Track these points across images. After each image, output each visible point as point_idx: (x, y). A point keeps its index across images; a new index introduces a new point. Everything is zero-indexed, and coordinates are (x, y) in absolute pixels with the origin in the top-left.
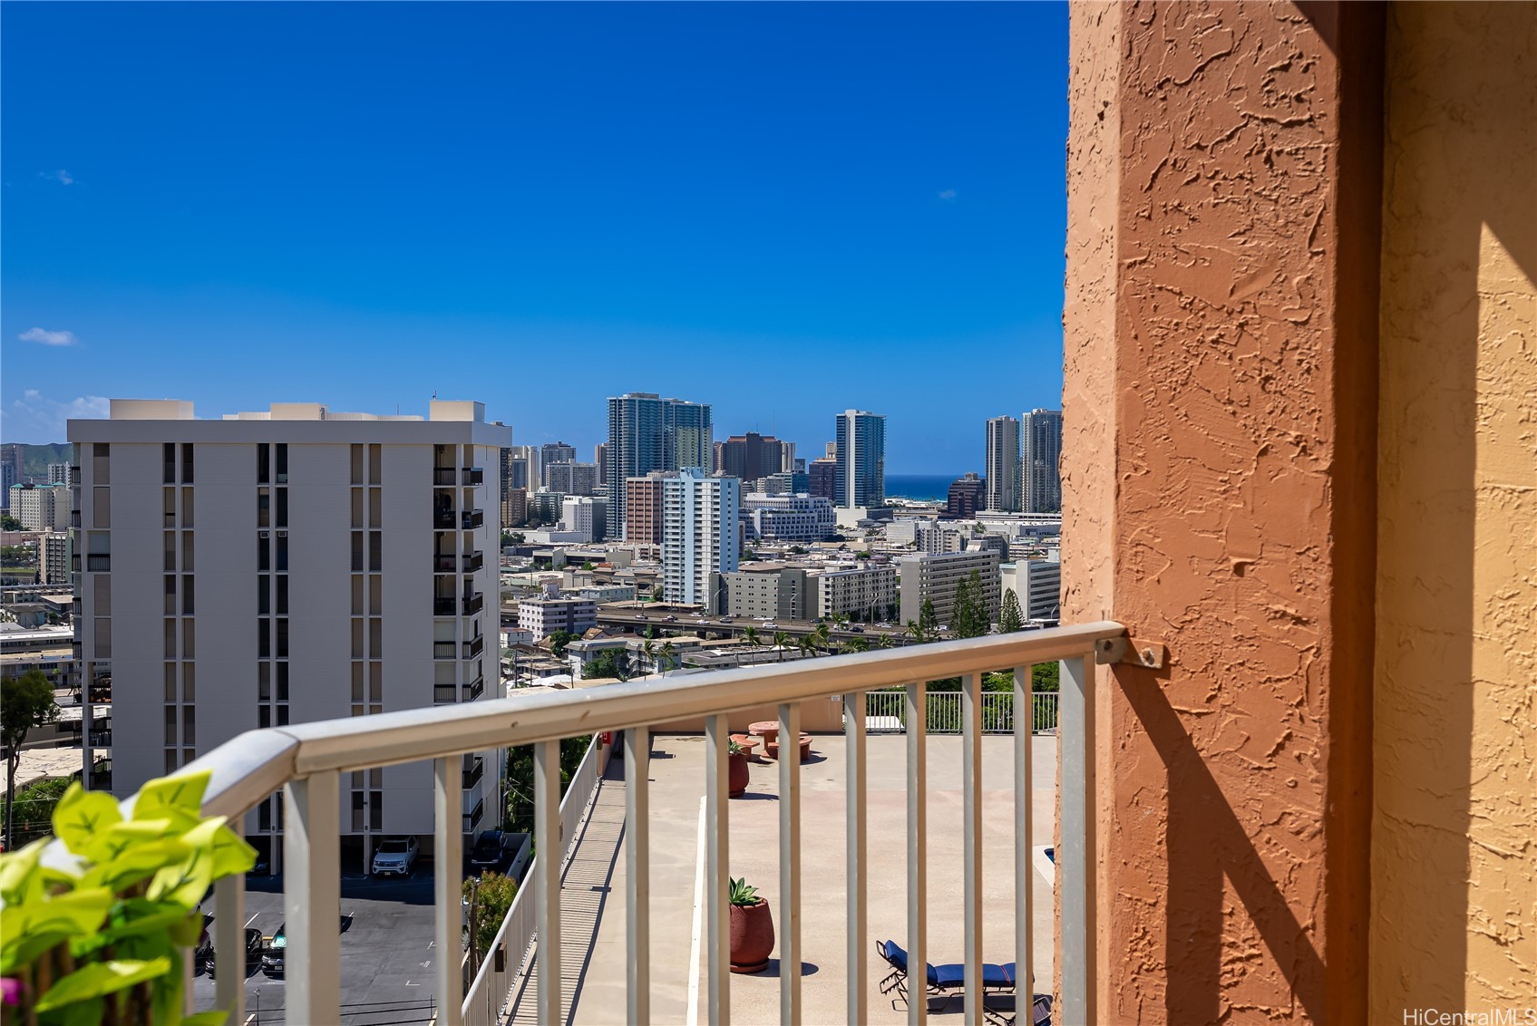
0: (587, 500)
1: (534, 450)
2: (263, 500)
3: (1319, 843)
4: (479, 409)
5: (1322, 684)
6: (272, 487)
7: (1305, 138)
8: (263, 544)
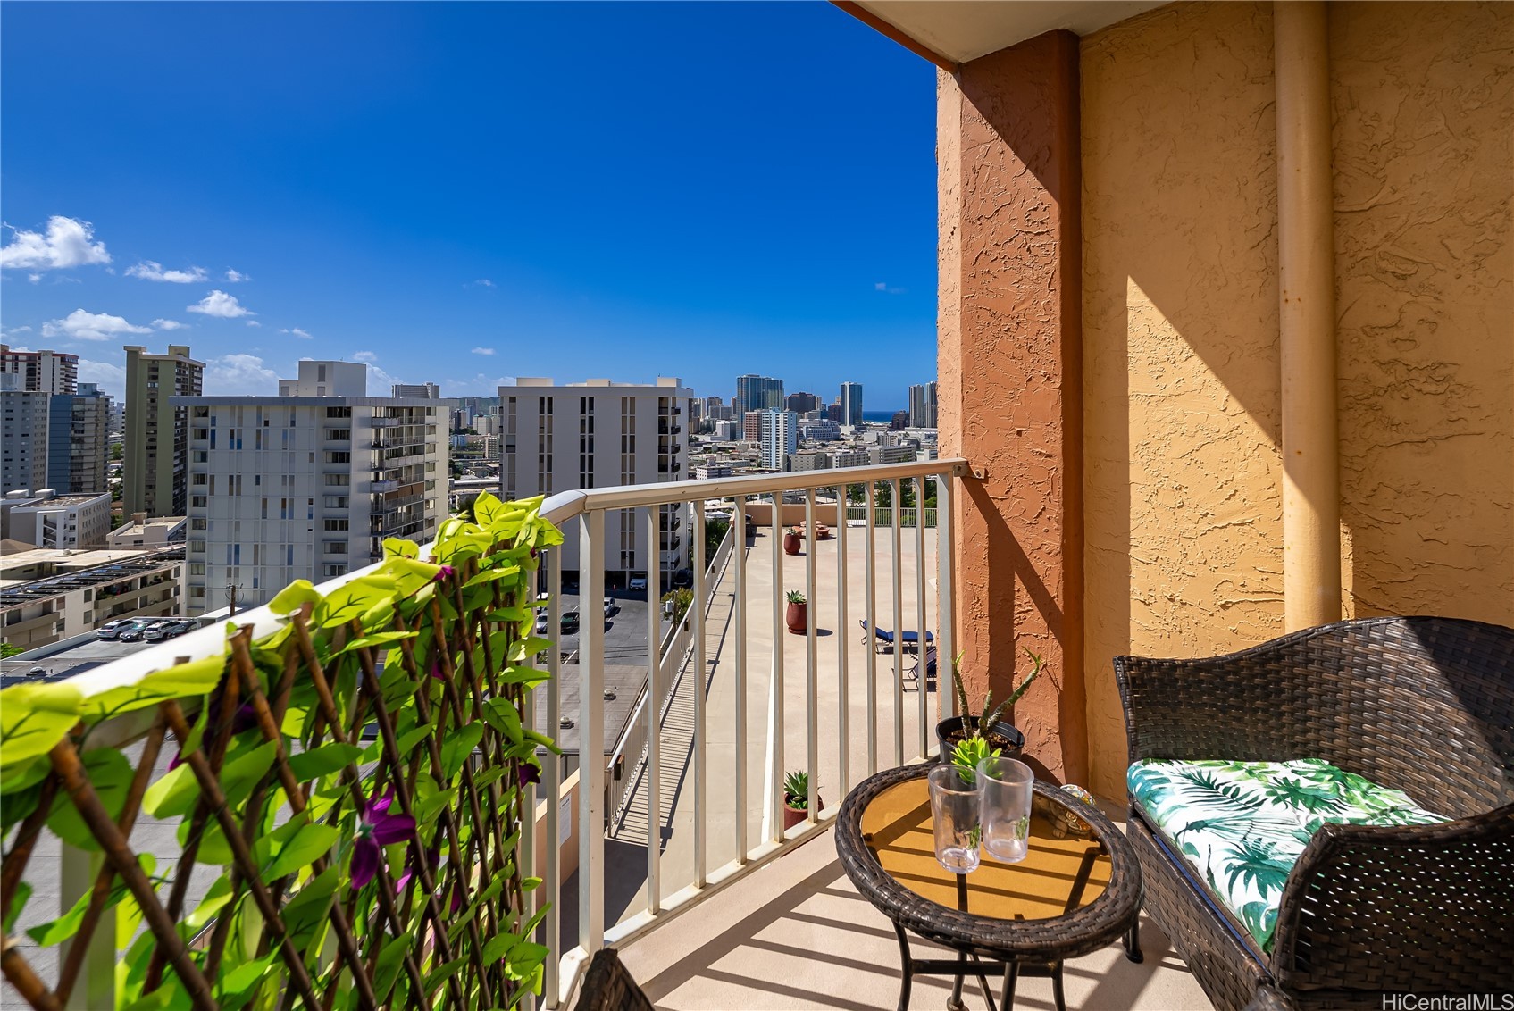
0: (727, 422)
1: (704, 400)
2: (583, 422)
3: (1059, 558)
4: (679, 381)
5: (1059, 485)
6: (587, 416)
7: (1044, 240)
8: (583, 441)
